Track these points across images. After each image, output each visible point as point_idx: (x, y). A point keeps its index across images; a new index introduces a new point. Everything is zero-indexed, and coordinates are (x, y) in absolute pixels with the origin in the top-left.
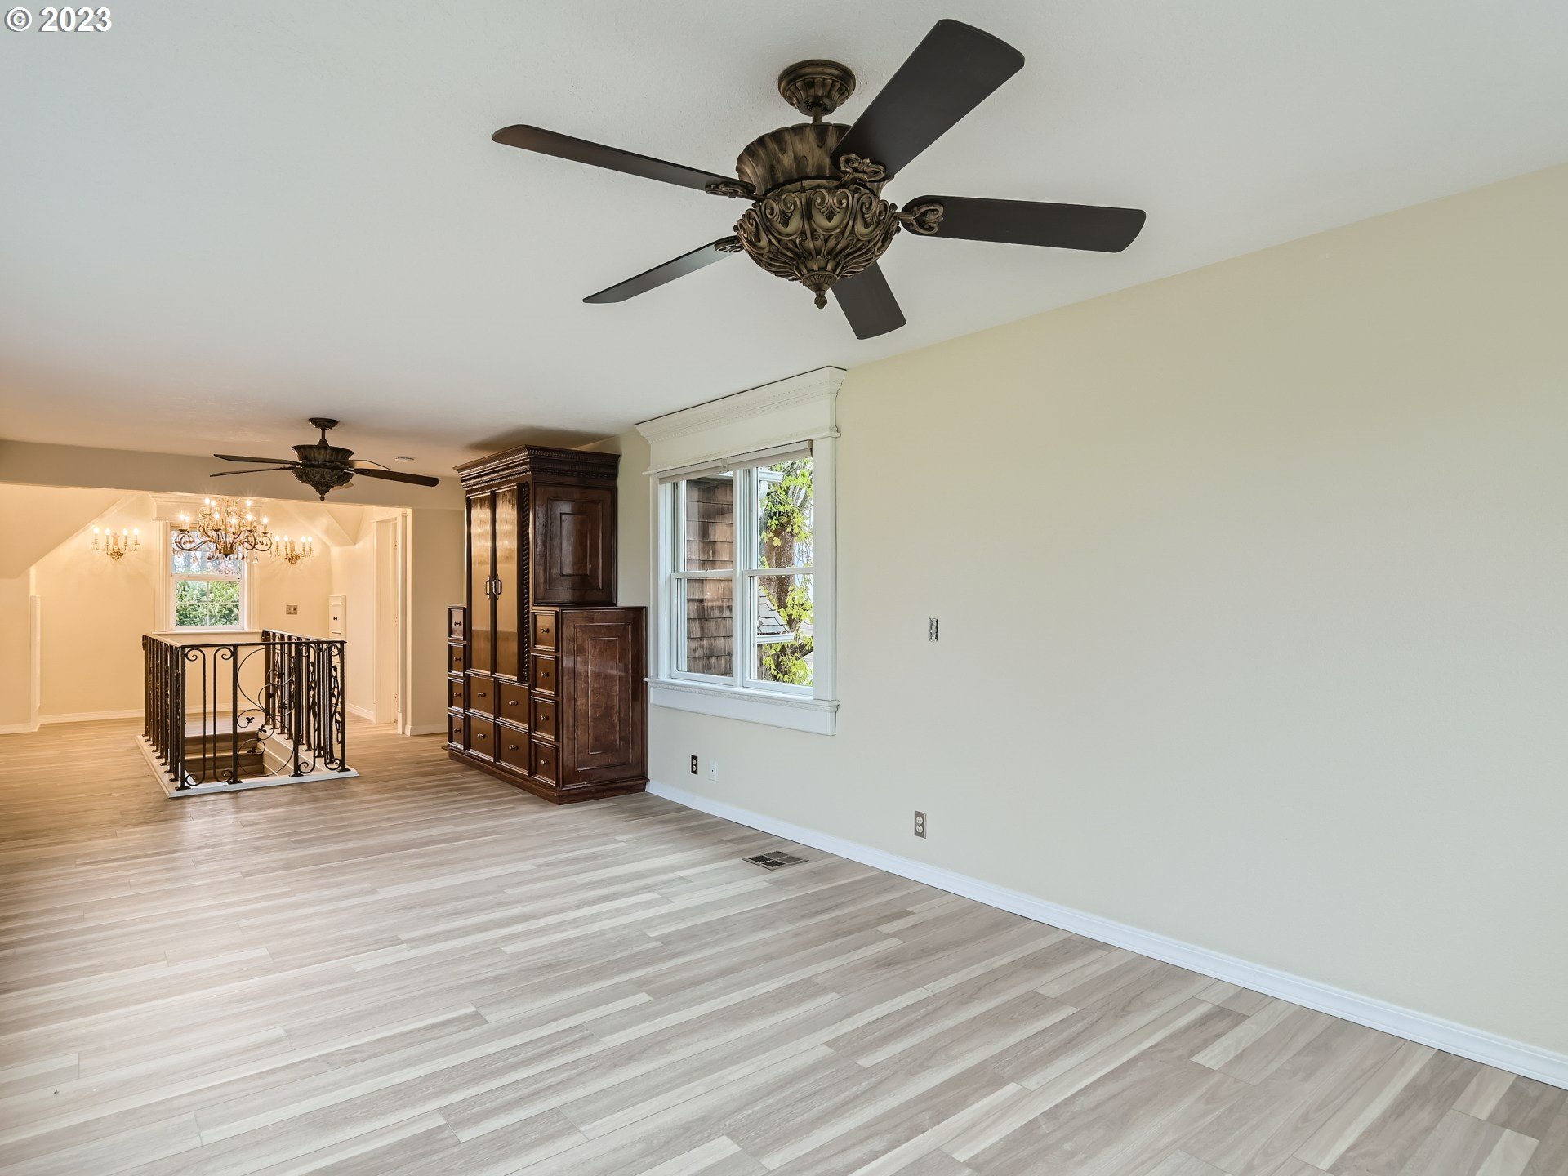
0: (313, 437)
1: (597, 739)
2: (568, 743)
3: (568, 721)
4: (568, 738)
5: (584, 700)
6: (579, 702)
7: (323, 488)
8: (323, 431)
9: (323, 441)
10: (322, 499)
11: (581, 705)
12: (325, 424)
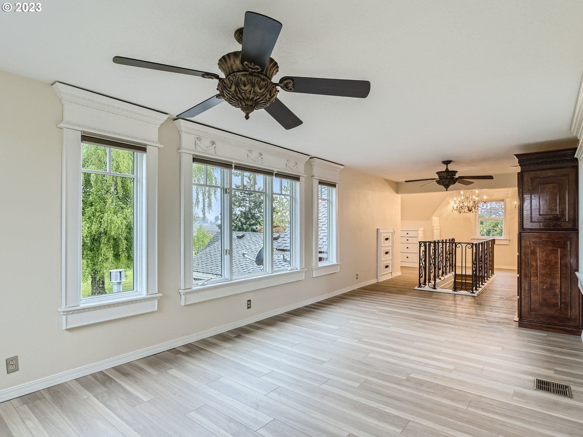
0: (443, 168)
1: (544, 300)
2: (525, 298)
3: (525, 287)
4: (525, 296)
5: (535, 278)
6: (532, 279)
7: (447, 187)
8: (447, 165)
9: (447, 169)
10: (447, 190)
11: (533, 280)
12: (447, 163)
